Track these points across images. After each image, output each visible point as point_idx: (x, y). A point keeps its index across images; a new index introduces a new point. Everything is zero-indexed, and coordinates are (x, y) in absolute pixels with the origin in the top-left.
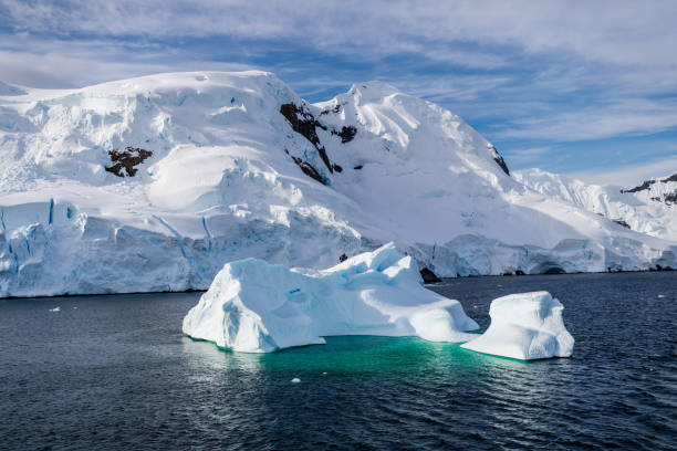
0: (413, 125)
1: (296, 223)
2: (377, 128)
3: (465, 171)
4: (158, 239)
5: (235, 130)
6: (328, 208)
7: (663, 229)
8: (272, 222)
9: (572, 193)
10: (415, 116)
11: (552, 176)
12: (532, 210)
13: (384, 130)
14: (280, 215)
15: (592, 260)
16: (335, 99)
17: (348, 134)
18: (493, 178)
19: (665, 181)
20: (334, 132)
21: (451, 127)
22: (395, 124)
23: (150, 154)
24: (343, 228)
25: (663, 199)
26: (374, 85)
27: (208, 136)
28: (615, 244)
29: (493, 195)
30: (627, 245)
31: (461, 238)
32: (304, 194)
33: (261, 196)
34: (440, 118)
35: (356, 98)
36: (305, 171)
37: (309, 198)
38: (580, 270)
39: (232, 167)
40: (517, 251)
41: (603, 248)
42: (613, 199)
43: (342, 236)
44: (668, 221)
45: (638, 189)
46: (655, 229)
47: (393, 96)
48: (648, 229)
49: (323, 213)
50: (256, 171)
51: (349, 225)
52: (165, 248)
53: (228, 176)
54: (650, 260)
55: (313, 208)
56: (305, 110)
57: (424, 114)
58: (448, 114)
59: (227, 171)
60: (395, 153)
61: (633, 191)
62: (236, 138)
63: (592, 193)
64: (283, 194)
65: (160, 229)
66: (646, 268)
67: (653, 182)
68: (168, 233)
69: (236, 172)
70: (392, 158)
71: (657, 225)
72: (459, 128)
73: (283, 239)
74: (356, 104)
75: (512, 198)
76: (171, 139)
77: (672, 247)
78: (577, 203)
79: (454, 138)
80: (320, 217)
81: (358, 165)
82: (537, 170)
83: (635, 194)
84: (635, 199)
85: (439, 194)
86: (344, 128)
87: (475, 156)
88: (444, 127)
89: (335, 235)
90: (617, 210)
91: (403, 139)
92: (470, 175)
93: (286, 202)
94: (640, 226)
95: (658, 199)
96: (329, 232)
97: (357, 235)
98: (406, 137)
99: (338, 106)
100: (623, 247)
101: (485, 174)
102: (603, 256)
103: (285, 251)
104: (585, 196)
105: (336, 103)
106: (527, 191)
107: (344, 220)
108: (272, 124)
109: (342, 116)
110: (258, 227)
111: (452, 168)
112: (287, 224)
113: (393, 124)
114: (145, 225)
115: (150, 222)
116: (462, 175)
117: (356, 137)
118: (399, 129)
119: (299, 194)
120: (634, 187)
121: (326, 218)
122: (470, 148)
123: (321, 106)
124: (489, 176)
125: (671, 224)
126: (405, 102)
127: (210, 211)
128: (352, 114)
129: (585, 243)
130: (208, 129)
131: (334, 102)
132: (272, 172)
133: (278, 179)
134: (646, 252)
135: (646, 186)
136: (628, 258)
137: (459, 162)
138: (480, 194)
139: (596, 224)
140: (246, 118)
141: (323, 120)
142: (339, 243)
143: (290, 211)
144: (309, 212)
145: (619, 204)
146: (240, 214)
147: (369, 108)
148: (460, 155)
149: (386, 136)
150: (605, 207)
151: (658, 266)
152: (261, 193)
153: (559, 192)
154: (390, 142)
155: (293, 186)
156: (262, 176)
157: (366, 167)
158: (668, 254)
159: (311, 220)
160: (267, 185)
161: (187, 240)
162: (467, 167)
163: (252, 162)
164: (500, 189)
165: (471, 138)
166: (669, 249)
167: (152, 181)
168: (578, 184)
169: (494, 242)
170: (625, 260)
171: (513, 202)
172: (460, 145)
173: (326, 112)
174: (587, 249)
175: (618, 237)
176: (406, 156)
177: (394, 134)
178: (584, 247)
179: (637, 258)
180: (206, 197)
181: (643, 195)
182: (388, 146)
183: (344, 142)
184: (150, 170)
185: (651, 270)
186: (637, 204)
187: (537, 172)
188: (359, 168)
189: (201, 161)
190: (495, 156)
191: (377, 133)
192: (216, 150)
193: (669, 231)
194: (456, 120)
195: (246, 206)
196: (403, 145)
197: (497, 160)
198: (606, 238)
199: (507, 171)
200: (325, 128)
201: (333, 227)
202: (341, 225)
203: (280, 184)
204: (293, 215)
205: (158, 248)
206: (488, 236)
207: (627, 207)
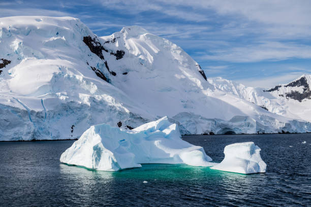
0: (156, 51)
1: (93, 103)
2: (136, 52)
3: (183, 77)
4: (16, 111)
5: (59, 51)
6: (111, 96)
7: (284, 112)
8: (80, 103)
9: (238, 91)
10: (158, 47)
11: (228, 81)
12: (217, 99)
13: (140, 53)
14: (85, 99)
15: (249, 128)
16: (113, 35)
17: (120, 55)
18: (199, 82)
19: (286, 86)
20: (112, 53)
21: (176, 53)
22: (146, 50)
23: (9, 62)
24: (119, 107)
25: (285, 95)
26: (135, 28)
27: (43, 53)
28: (261, 119)
29: (198, 91)
30: (267, 120)
31: (181, 114)
32: (98, 88)
33: (74, 88)
34: (170, 48)
35: (125, 35)
36: (98, 74)
37: (101, 90)
38: (243, 132)
39: (58, 72)
40: (210, 122)
41: (255, 121)
42: (260, 95)
43: (119, 111)
44: (287, 107)
45: (272, 90)
46: (280, 112)
47: (145, 34)
48: (277, 111)
49: (109, 99)
50: (71, 74)
51: (124, 105)
52: (20, 116)
53: (55, 76)
54: (278, 128)
55: (102, 95)
56: (96, 40)
57: (162, 45)
58: (175, 46)
59: (54, 73)
60: (145, 66)
61: (270, 91)
62: (60, 55)
63: (249, 91)
64: (86, 87)
65: (17, 105)
66: (277, 132)
67: (280, 86)
68: (22, 108)
69: (60, 74)
70: (144, 69)
71: (281, 109)
72: (181, 54)
73: (86, 112)
74: (124, 38)
75: (208, 93)
76: (22, 55)
77: (290, 121)
78: (241, 96)
79: (177, 59)
80: (107, 101)
81: (125, 72)
82: (221, 78)
83: (271, 93)
84: (271, 95)
85: (170, 90)
86: (118, 51)
87: (188, 69)
88: (172, 52)
89: (115, 110)
90: (262, 101)
91: (150, 59)
92: (186, 80)
93: (88, 92)
94: (273, 110)
95: (282, 96)
96: (112, 109)
97: (127, 111)
98: (152, 57)
99: (115, 39)
100: (265, 121)
101: (194, 79)
102: (255, 125)
103: (87, 119)
104: (245, 92)
105: (113, 38)
106: (216, 90)
107: (120, 103)
108: (80, 48)
109: (117, 44)
110: (72, 105)
111: (176, 75)
112: (89, 104)
113: (145, 50)
114: (8, 103)
115: (11, 101)
116: (182, 79)
117: (124, 57)
118: (148, 53)
119: (95, 88)
120: (270, 89)
121: (110, 101)
122: (186, 65)
123: (105, 38)
124: (196, 80)
125: (289, 109)
126: (151, 38)
127: (45, 96)
128: (122, 44)
129: (246, 118)
130: (43, 49)
131: (112, 36)
132: (80, 75)
133: (84, 79)
134: (277, 124)
135: (277, 88)
136: (268, 127)
137: (180, 73)
138: (192, 91)
139: (252, 108)
140: (66, 44)
141: (106, 46)
142: (117, 115)
143: (91, 97)
144: (101, 98)
145: (262, 98)
146: (63, 98)
147: (132, 41)
148: (181, 68)
149: (140, 57)
150: (255, 99)
151: (283, 131)
152: (74, 86)
153: (231, 90)
154: (143, 60)
155: (92, 83)
156: (75, 77)
157: (130, 73)
158: (288, 125)
159: (102, 102)
160: (77, 82)
161: (33, 112)
162: (185, 76)
163: (68, 69)
164: (202, 88)
165: (187, 60)
166: (288, 122)
167: (11, 78)
168: (241, 86)
169: (198, 116)
170: (266, 128)
171: (209, 95)
172: (181, 63)
173: (108, 42)
174: (247, 121)
175: (263, 115)
176: (152, 68)
177: (145, 56)
178: (245, 120)
179: (272, 127)
180: (43, 88)
181: (275, 93)
182: (142, 62)
183: (117, 59)
184: (10, 71)
185: (279, 133)
186: (272, 98)
187: (220, 79)
188: (126, 73)
189: (39, 67)
190: (200, 70)
191: (136, 55)
192: (48, 62)
193: (288, 112)
194: (179, 49)
195: (65, 93)
196: (150, 62)
197: (200, 72)
198: (257, 115)
199: (206, 78)
200: (107, 51)
201: (113, 107)
202: (118, 106)
203: (85, 82)
204: (92, 99)
205: (16, 116)
206: (195, 114)
207: (267, 99)
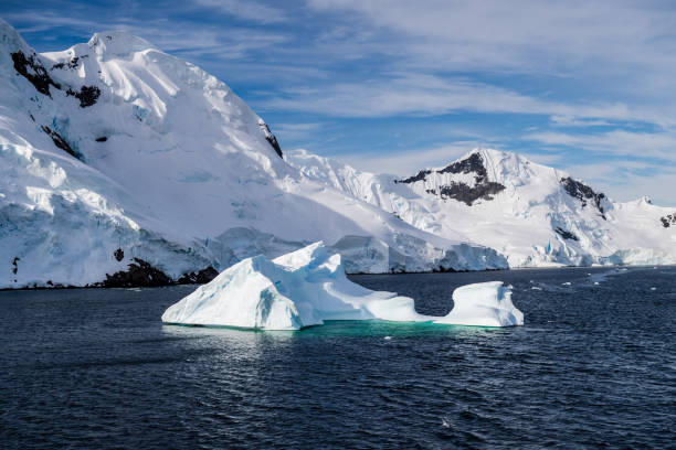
0: (172, 91)
1: (61, 210)
2: (127, 92)
3: (234, 150)
6: (98, 192)
7: (438, 226)
8: (32, 208)
9: (342, 181)
10: (174, 79)
11: (320, 159)
12: (310, 201)
13: (136, 94)
14: (40, 199)
15: (374, 260)
16: (72, 50)
17: (89, 96)
18: (267, 162)
19: (441, 172)
20: (70, 93)
21: (215, 96)
22: (148, 88)
24: (117, 218)
25: (438, 192)
28: (399, 242)
29: (265, 181)
30: (411, 243)
31: (232, 231)
32: (68, 174)
33: (13, 175)
34: (202, 85)
35: (99, 50)
36: (57, 143)
37: (74, 179)
38: (362, 269)
41: (386, 245)
42: (387, 190)
43: (117, 227)
44: (444, 216)
45: (413, 179)
46: (430, 226)
47: (147, 51)
48: (422, 225)
49: (92, 199)
50: (5, 144)
51: (126, 213)
54: (433, 260)
55: (79, 192)
56: (36, 62)
57: (185, 78)
58: (212, 80)
60: (148, 124)
61: (408, 181)
63: (365, 182)
64: (41, 173)
66: (430, 269)
67: (429, 172)
70: (145, 130)
71: (431, 221)
72: (226, 99)
73: (45, 229)
74: (99, 59)
75: (287, 186)
77: (455, 247)
78: (347, 191)
79: (219, 109)
80: (89, 203)
81: (102, 136)
82: (304, 151)
83: (410, 185)
84: (410, 190)
85: (205, 178)
86: (84, 88)
87: (244, 133)
88: (208, 95)
89: (108, 225)
90: (391, 203)
91: (160, 108)
92: (238, 157)
93: (44, 184)
94: (414, 221)
95: (433, 192)
96: (100, 221)
97: (134, 226)
98: (163, 105)
99: (76, 60)
100: (406, 246)
101: (256, 156)
102: (387, 255)
103: (48, 244)
104: (357, 184)
105: (73, 56)
106: (304, 179)
107: (119, 208)
109: (82, 72)
110: (12, 213)
111: (218, 147)
112: (51, 210)
113: (146, 88)
116: (230, 155)
117: (99, 101)
118: (155, 95)
119: (62, 174)
120: (408, 177)
121: (96, 205)
122: (239, 123)
123: (52, 56)
124: (260, 158)
125: (446, 220)
128: (93, 71)
129: (368, 240)
132: (25, 145)
133: (35, 154)
134: (429, 253)
135: (421, 176)
136: (411, 259)
137: (226, 141)
138: (250, 180)
139: (379, 219)
141: (56, 75)
142: (113, 236)
143: (54, 195)
144: (75, 197)
145: (393, 196)
147: (115, 65)
148: (226, 130)
149: (137, 102)
150: (378, 198)
151: (441, 267)
152: (13, 170)
153: (327, 179)
154: (143, 110)
155: (54, 164)
156: (13, 149)
157: (113, 139)
158: (452, 254)
159: (78, 207)
160: (20, 161)
162: (236, 147)
164: (274, 175)
165: (239, 112)
166: (451, 249)
168: (349, 170)
169: (268, 237)
170: (409, 260)
171: (288, 190)
172: (227, 119)
173: (60, 66)
174: (371, 247)
175: (401, 234)
176: (163, 129)
177: (148, 100)
178: (367, 245)
179: (420, 258)
181: (418, 186)
182: (140, 115)
183: (83, 106)
185: (434, 271)
186: (411, 196)
187: (304, 154)
188: (103, 139)
190: (267, 135)
191: (127, 97)
193: (443, 227)
194: (222, 88)
196: (160, 115)
197: (269, 140)
198: (389, 235)
199: (280, 154)
200: (58, 86)
201: (104, 216)
202: (114, 214)
203: (37, 161)
204: (57, 200)
206: (263, 231)
207: (401, 200)
